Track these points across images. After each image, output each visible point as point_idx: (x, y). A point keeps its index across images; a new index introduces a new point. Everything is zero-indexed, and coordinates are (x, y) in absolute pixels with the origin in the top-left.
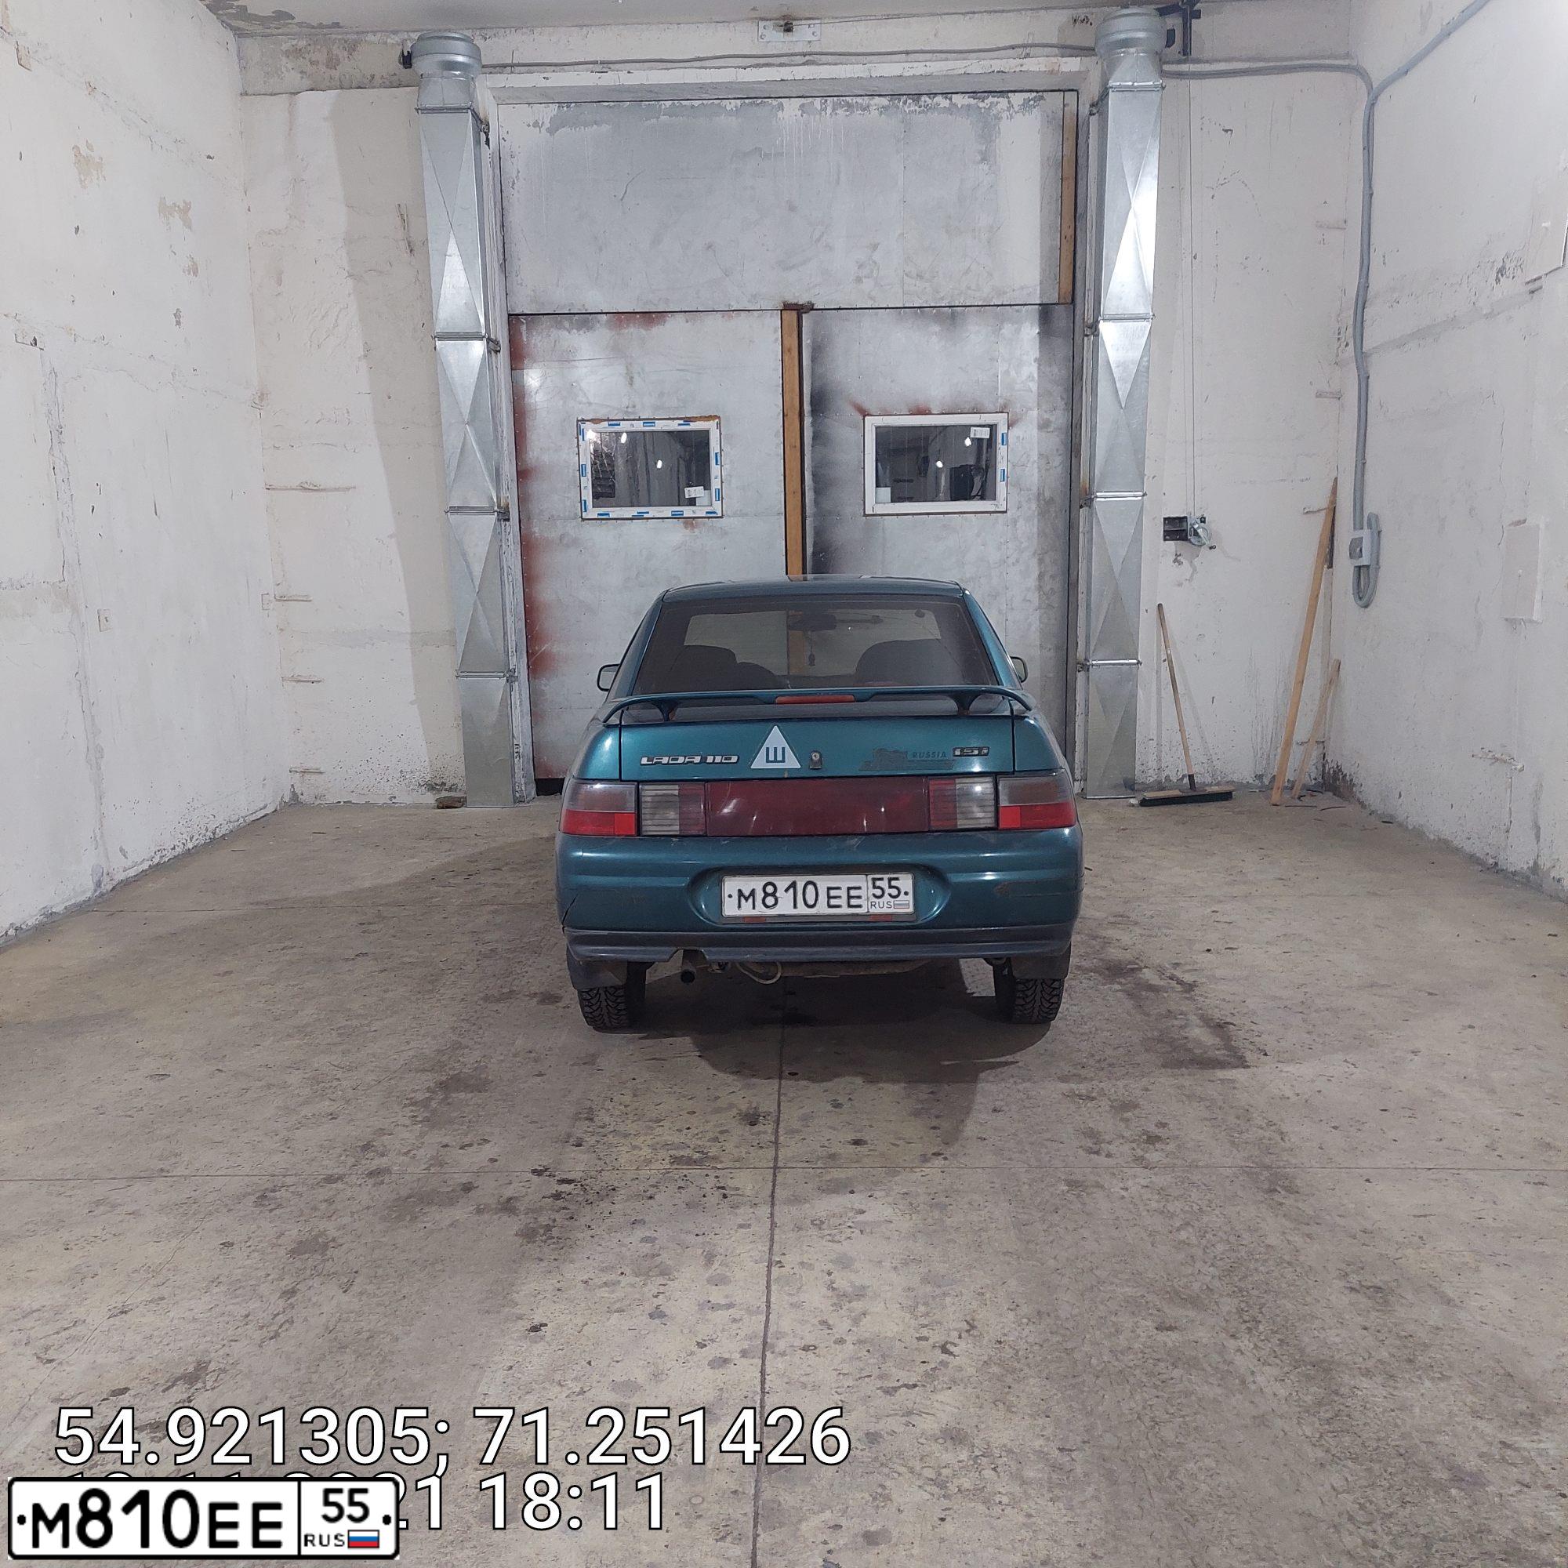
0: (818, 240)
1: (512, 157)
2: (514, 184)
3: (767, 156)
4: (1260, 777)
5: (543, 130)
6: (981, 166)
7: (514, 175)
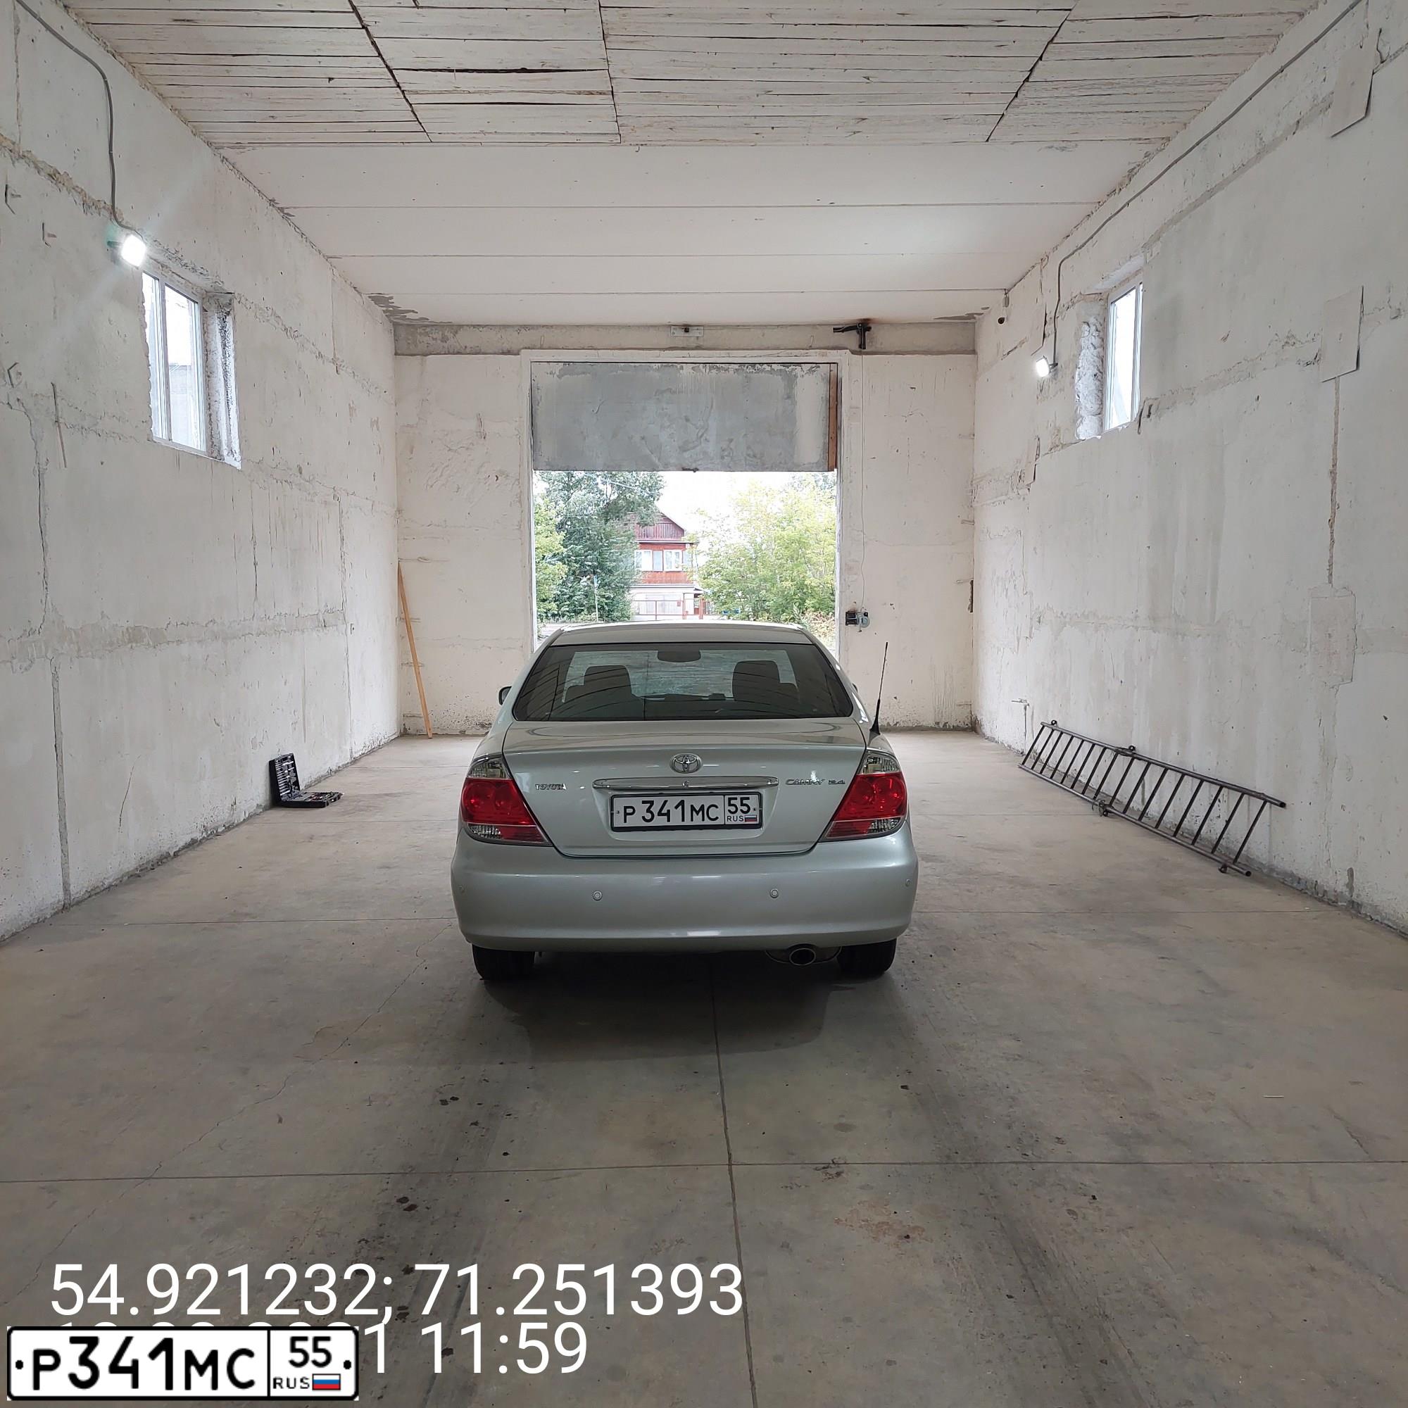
0: (701, 436)
1: (538, 389)
2: (539, 403)
3: (675, 392)
4: (938, 723)
5: (555, 376)
6: (787, 400)
7: (539, 398)
